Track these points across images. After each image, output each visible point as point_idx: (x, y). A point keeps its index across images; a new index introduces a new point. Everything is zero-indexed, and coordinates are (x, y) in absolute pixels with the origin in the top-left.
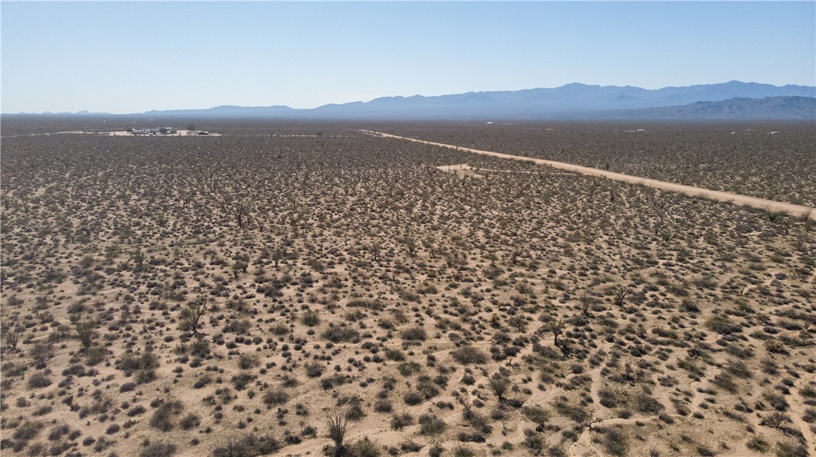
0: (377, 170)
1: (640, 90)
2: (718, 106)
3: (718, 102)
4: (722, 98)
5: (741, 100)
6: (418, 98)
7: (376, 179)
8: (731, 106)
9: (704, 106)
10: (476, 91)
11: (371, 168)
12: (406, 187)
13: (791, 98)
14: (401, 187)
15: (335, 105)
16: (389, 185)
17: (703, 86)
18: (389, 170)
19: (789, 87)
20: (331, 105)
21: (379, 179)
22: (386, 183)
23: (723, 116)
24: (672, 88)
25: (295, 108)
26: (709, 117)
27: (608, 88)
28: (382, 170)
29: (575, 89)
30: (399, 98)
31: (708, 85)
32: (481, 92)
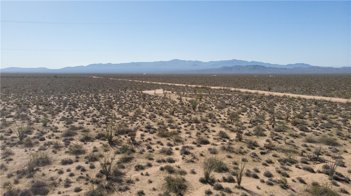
0: (87, 95)
1: (201, 62)
2: (231, 68)
3: (231, 67)
4: (232, 66)
5: (238, 66)
6: (109, 64)
7: (85, 105)
8: (235, 68)
9: (226, 68)
10: (135, 62)
11: (83, 93)
12: (128, 115)
13: (255, 66)
14: (120, 116)
15: (70, 67)
16: (102, 114)
17: (224, 61)
18: (100, 95)
19: (252, 62)
20: (68, 67)
21: (89, 105)
22: (99, 110)
23: (233, 72)
24: (212, 62)
25: (50, 68)
26: (228, 72)
27: (189, 61)
28: (93, 95)
29: (176, 61)
30: (101, 64)
31: (225, 61)
32: (137, 62)
